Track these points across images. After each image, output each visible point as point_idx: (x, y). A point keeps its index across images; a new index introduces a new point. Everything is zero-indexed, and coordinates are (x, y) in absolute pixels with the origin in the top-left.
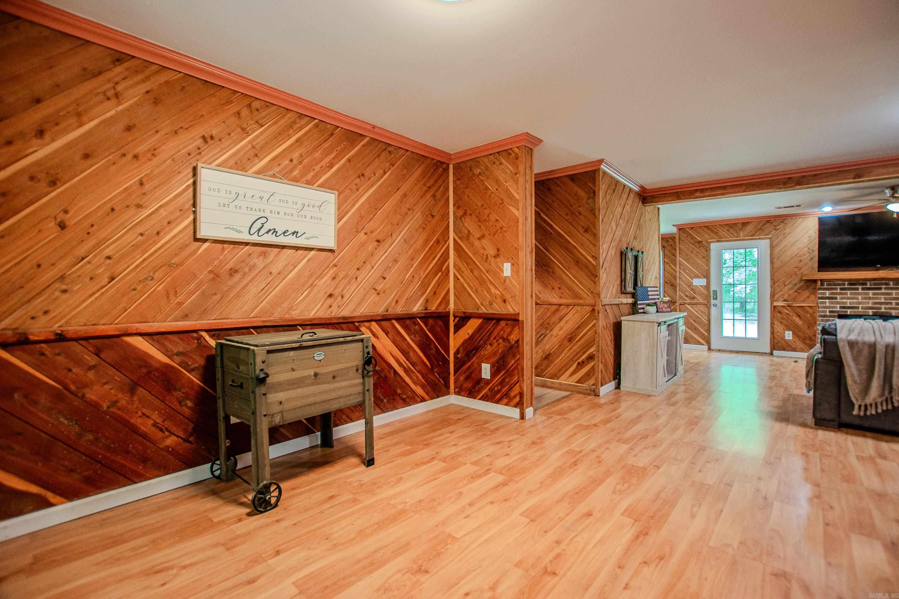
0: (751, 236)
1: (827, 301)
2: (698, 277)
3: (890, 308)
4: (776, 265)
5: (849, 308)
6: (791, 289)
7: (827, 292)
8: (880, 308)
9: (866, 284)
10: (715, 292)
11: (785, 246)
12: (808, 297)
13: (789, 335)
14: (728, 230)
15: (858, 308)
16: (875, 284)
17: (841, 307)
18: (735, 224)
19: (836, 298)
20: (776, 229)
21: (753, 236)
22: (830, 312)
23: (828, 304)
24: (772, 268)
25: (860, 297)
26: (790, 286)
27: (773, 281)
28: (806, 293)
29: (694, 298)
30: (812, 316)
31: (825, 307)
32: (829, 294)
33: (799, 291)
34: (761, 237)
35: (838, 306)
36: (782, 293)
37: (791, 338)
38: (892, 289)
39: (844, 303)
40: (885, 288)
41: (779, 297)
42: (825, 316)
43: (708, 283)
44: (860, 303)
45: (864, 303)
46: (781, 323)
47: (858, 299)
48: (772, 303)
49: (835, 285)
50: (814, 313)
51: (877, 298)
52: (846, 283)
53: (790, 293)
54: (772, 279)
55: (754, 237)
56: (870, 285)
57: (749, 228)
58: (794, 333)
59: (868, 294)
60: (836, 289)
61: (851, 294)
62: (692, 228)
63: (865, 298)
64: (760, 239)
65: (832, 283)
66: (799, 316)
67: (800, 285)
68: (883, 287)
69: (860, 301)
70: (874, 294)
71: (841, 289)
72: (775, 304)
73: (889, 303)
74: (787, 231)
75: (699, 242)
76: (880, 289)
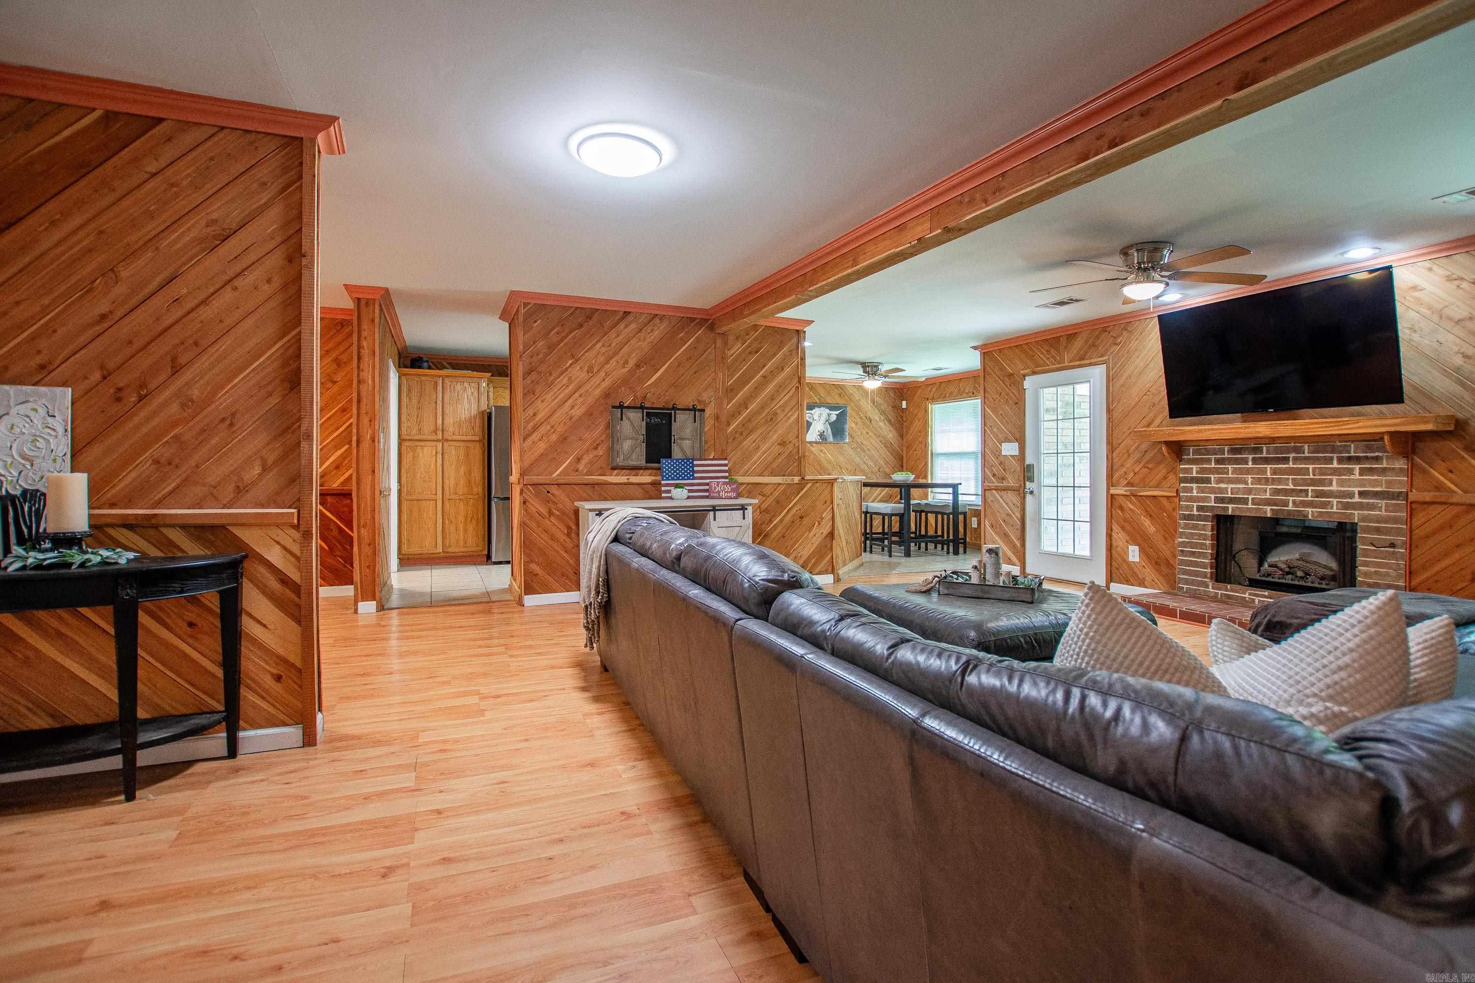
0: (1080, 360)
1: (1194, 485)
2: (1007, 440)
3: (1305, 504)
4: (1115, 415)
5: (1231, 501)
6: (1139, 461)
7: (1194, 467)
8: (1286, 504)
9: (1258, 450)
10: (1030, 468)
11: (1130, 377)
12: (1165, 478)
13: (1134, 554)
14: (1048, 351)
15: (1245, 502)
16: (1277, 450)
17: (1217, 500)
18: (1058, 339)
19: (1208, 481)
20: (1115, 344)
21: (1082, 360)
22: (1199, 508)
23: (1195, 494)
24: (1110, 420)
25: (1249, 479)
26: (1137, 456)
27: (1111, 446)
28: (1162, 471)
29: (1003, 479)
30: (1170, 517)
31: (1191, 499)
32: (1197, 473)
33: (1150, 466)
34: (1093, 361)
35: (1213, 496)
36: (1124, 469)
37: (1137, 559)
38: (1307, 460)
39: (1221, 490)
40: (1295, 460)
41: (1121, 477)
42: (1190, 517)
43: (1022, 449)
44: (1249, 491)
45: (1258, 491)
46: (1123, 528)
47: (1247, 483)
48: (1108, 490)
49: (1208, 452)
50: (1174, 510)
51: (1279, 481)
52: (1226, 448)
53: (1137, 470)
54: (1110, 443)
55: (1083, 362)
56: (1268, 452)
57: (1078, 344)
58: (1142, 551)
59: (1264, 471)
60: (1208, 461)
61: (1235, 471)
62: (1000, 351)
63: (1258, 481)
64: (1090, 364)
65: (1203, 447)
66: (1151, 516)
67: (1153, 452)
68: (1292, 455)
69: (1250, 486)
70: (1274, 472)
71: (1218, 461)
72: (1113, 491)
73: (1301, 490)
74: (1133, 345)
75: (1011, 376)
76: (1285, 460)
